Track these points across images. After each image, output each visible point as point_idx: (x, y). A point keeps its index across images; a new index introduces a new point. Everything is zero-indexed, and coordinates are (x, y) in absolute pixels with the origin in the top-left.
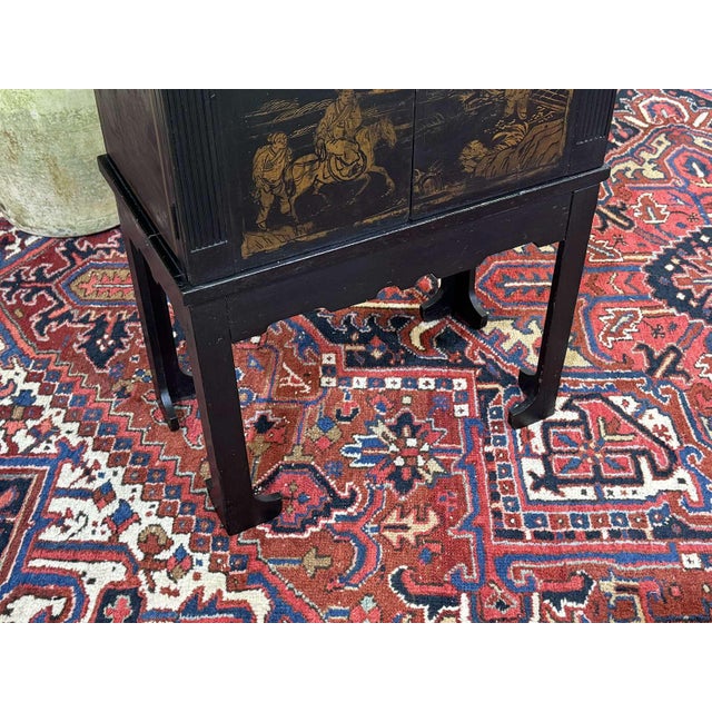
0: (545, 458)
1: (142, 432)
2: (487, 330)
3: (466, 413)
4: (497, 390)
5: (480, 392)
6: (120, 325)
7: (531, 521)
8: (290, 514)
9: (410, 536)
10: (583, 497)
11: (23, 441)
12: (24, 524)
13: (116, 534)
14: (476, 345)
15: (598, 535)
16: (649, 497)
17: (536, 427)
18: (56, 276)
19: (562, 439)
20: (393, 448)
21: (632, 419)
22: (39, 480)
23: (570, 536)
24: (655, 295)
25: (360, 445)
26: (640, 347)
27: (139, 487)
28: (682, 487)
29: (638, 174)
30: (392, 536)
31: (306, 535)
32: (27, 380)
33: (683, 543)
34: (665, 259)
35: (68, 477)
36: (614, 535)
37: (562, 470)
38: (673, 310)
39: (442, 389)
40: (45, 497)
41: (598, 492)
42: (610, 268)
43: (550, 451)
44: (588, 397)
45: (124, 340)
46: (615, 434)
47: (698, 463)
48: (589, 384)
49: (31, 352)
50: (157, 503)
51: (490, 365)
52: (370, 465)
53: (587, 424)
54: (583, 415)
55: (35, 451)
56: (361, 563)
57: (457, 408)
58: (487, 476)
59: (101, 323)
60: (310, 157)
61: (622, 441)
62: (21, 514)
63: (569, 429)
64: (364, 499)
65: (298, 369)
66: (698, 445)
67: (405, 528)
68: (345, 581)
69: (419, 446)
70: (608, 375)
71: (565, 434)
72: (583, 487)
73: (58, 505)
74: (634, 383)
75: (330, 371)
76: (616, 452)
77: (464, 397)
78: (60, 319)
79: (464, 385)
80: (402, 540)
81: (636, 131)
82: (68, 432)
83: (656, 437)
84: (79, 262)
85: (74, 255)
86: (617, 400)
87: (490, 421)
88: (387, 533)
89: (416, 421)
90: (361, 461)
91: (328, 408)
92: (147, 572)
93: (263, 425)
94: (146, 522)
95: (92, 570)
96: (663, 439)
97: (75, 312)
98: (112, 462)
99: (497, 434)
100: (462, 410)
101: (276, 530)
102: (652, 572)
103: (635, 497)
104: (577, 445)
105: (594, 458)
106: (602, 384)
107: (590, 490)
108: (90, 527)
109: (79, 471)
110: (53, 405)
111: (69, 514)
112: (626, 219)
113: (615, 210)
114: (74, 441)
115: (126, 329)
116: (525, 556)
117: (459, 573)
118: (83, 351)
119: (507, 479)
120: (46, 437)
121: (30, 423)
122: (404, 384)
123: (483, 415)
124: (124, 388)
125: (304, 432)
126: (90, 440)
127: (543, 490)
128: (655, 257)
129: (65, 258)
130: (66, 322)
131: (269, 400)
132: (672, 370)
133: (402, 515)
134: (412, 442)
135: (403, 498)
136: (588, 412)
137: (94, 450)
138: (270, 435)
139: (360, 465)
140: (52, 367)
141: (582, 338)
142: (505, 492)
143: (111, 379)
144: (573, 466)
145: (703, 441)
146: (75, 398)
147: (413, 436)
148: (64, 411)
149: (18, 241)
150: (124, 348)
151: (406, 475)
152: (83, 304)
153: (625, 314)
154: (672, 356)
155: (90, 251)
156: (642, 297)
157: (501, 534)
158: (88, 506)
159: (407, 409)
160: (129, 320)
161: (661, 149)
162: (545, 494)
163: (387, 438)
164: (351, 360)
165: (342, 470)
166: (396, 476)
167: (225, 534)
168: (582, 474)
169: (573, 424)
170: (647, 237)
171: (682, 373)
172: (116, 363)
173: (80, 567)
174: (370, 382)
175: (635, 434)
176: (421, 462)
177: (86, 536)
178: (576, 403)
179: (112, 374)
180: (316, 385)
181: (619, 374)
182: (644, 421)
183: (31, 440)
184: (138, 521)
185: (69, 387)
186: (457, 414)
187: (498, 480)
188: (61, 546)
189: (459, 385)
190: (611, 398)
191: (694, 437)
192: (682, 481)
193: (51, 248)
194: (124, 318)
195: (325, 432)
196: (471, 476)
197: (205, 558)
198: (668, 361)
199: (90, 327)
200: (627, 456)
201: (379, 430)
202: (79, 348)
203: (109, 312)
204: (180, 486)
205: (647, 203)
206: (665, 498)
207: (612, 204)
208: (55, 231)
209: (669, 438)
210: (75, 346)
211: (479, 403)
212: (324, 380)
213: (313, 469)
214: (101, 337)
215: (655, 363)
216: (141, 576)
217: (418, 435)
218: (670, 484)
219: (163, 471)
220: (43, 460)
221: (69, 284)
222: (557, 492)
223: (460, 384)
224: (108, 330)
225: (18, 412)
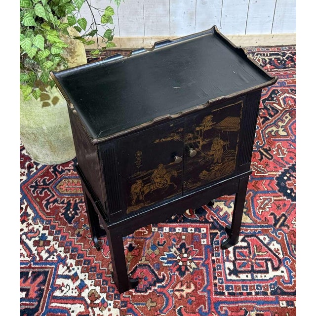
0: (234, 262)
1: (87, 251)
2: (214, 206)
3: (205, 243)
4: (217, 233)
5: (211, 234)
6: (76, 204)
7: (227, 288)
8: (142, 285)
9: (184, 294)
10: (247, 278)
12: (48, 289)
13: (80, 293)
14: (210, 213)
15: (251, 294)
16: (270, 278)
17: (231, 249)
18: (50, 183)
19: (241, 254)
20: (178, 258)
21: (267, 246)
22: (52, 271)
23: (241, 294)
24: (279, 191)
25: (166, 257)
26: (272, 214)
27: (87, 274)
28: (282, 274)
29: (277, 134)
30: (178, 294)
31: (147, 294)
32: (43, 229)
33: (281, 297)
34: (284, 174)
35: (62, 270)
36: (257, 294)
37: (240, 267)
38: (285, 198)
39: (197, 233)
41: (252, 276)
42: (263, 178)
43: (236, 259)
44: (251, 236)
45: (78, 211)
46: (260, 252)
47: (289, 264)
48: (252, 230)
49: (43, 217)
50: (94, 281)
51: (215, 222)
52: (170, 265)
53: (250, 248)
54: (249, 244)
55: (49, 259)
56: (167, 305)
57: (202, 240)
58: (212, 269)
59: (69, 204)
60: (149, 184)
61: (262, 255)
62: (46, 285)
63: (243, 250)
64: (168, 279)
66: (290, 257)
67: (182, 291)
68: (161, 312)
69: (188, 257)
70: (259, 226)
71: (242, 252)
72: (247, 274)
73: (59, 282)
74: (268, 230)
75: (155, 225)
76: (260, 260)
77: (205, 236)
78: (54, 202)
79: (205, 231)
80: (181, 296)
81: (277, 111)
82: (60, 251)
83: (274, 253)
84: (59, 176)
85: (57, 173)
87: (214, 246)
88: (176, 293)
89: (187, 246)
90: (167, 263)
91: (155, 240)
92: (92, 308)
93: (131, 248)
94: (91, 288)
95: (72, 307)
96: (277, 254)
97: (59, 199)
98: (77, 264)
99: (216, 252)
100: (204, 242)
101: (137, 291)
102: (269, 308)
103: (265, 278)
104: (246, 257)
105: (252, 262)
106: (256, 230)
107: (249, 275)
108: (71, 291)
109: (65, 268)
110: (54, 240)
111: (63, 285)
112: (270, 155)
113: (266, 151)
114: (63, 255)
115: (79, 207)
116: (225, 302)
117: (201, 308)
118: (63, 216)
119: (219, 271)
120: (52, 254)
121: (46, 248)
122: (183, 230)
123: (212, 244)
124: (79, 232)
125: (146, 251)
126: (68, 255)
127: (232, 275)
128: (280, 173)
129: (53, 174)
130: (56, 204)
131: (133, 237)
132: (283, 225)
133: (182, 286)
134: (185, 255)
135: (182, 279)
136: (250, 243)
137: (70, 259)
138: (133, 252)
139: (166, 265)
140: (52, 223)
141: (250, 210)
142: (219, 276)
143: (74, 229)
144: (244, 265)
145: (292, 255)
146: (62, 237)
147: (186, 253)
148: (58, 243)
149: (35, 166)
150: (78, 215)
151: (183, 269)
152: (61, 195)
153: (267, 199)
154: (283, 218)
155: (63, 171)
156: (274, 192)
157: (217, 293)
158: (69, 281)
159: (184, 241)
160: (79, 202)
161: (287, 120)
162: (233, 277)
163: (176, 253)
165: (160, 267)
166: (179, 269)
167: (118, 293)
168: (247, 269)
169: (245, 248)
172: (76, 222)
173: (68, 306)
174: (170, 229)
175: (267, 252)
176: (189, 264)
177: (69, 294)
178: (246, 238)
179: (74, 226)
180: (150, 231)
181: (263, 226)
182: (271, 247)
183: (47, 255)
184: (88, 288)
185: (59, 232)
186: (202, 243)
187: (216, 271)
188: (61, 299)
189: (203, 231)
190: (259, 237)
191: (289, 253)
192: (282, 272)
193: (48, 170)
194: (77, 201)
195: (154, 251)
196: (207, 270)
197: (112, 302)
198: (282, 220)
199: (65, 206)
200: (264, 261)
201: (174, 250)
202: (62, 215)
203: (72, 199)
204: (101, 274)
205: (279, 147)
206: (276, 279)
207: (265, 147)
209: (279, 254)
210: (60, 214)
211: (211, 239)
213: (149, 266)
214: (69, 210)
215: (277, 221)
216: (90, 310)
217: (188, 252)
218: (278, 273)
219: (95, 267)
220: (52, 263)
221: (55, 186)
222: (237, 276)
224: (72, 207)
225: (41, 243)
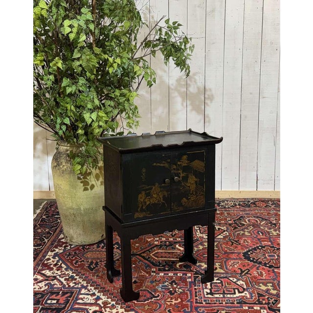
0: (210, 289)
2: (198, 264)
3: (190, 281)
4: (199, 276)
5: (194, 277)
6: (97, 263)
7: (205, 301)
8: (141, 299)
10: (219, 297)
11: (72, 285)
12: (73, 299)
13: (97, 302)
14: (194, 267)
15: (222, 303)
16: (237, 297)
17: (209, 284)
18: (80, 253)
19: (215, 286)
20: (170, 287)
21: (235, 283)
22: (76, 292)
23: (215, 303)
24: (244, 259)
25: (161, 286)
26: (239, 269)
27: (102, 293)
29: (243, 234)
30: (169, 303)
31: (146, 302)
32: (72, 273)
33: (244, 305)
35: (83, 291)
36: (226, 303)
37: (215, 291)
38: (249, 262)
39: (184, 276)
40: (78, 295)
41: (223, 296)
42: (233, 253)
43: (212, 288)
44: (223, 278)
47: (251, 291)
49: (73, 268)
50: (107, 296)
51: (197, 271)
52: (163, 290)
53: (222, 283)
54: (222, 281)
55: (75, 286)
56: (159, 308)
57: (188, 279)
58: (194, 292)
59: (92, 262)
60: (150, 197)
61: (231, 286)
63: (217, 284)
64: (161, 296)
65: (145, 271)
66: (251, 288)
67: (172, 302)
68: (156, 311)
69: (177, 287)
70: (230, 274)
72: (220, 295)
73: (81, 296)
74: (236, 275)
75: (154, 272)
76: (229, 288)
77: (190, 277)
79: (190, 275)
80: (171, 304)
81: (244, 225)
82: (84, 283)
83: (241, 286)
85: (85, 249)
86: (231, 279)
88: (167, 303)
89: (176, 282)
90: (161, 289)
91: (153, 279)
93: (135, 282)
94: (104, 300)
95: (90, 308)
97: (85, 260)
98: (95, 289)
99: (198, 285)
101: (137, 301)
102: (235, 310)
103: (233, 297)
104: (219, 287)
105: (223, 289)
106: (227, 276)
108: (90, 300)
109: (87, 290)
110: (79, 278)
111: (84, 298)
112: (238, 243)
116: (203, 307)
117: (185, 310)
119: (200, 293)
120: (78, 284)
121: (73, 281)
122: (174, 275)
123: (195, 281)
124: (98, 275)
125: (146, 283)
126: (89, 285)
128: (245, 251)
129: (82, 250)
130: (82, 262)
131: (137, 277)
132: (247, 273)
133: (171, 299)
134: (175, 286)
135: (172, 296)
138: (137, 284)
141: (223, 267)
142: (199, 295)
144: (217, 291)
145: (253, 287)
148: (82, 279)
151: (173, 292)
152: (87, 259)
153: (236, 262)
154: (247, 270)
155: (89, 248)
157: (196, 303)
158: (89, 297)
159: (174, 280)
161: (251, 229)
162: (209, 296)
163: (168, 285)
164: (160, 270)
165: (156, 291)
166: (170, 292)
167: (124, 302)
168: (220, 292)
169: (219, 283)
170: (243, 247)
171: (250, 274)
172: (96, 270)
173: (87, 307)
174: (164, 274)
175: (235, 285)
176: (177, 289)
177: (89, 302)
178: (220, 279)
180: (150, 274)
181: (233, 274)
182: (238, 283)
183: (74, 284)
184: (102, 299)
185: (83, 275)
186: (188, 281)
187: (197, 293)
188: (82, 303)
190: (229, 278)
191: (251, 286)
192: (246, 294)
195: (152, 284)
196: (190, 293)
197: (119, 306)
199: (89, 263)
200: (232, 289)
201: (166, 284)
203: (94, 260)
204: (113, 293)
205: (245, 240)
206: (241, 297)
207: (235, 240)
208: (80, 243)
209: (244, 286)
211: (194, 279)
212: (152, 274)
213: (148, 291)
214: (92, 265)
215: (243, 272)
216: (103, 309)
217: (177, 284)
218: (243, 294)
219: (108, 290)
220: (77, 288)
221: (83, 255)
222: (213, 295)
223: (189, 275)
224: (94, 263)
225: (70, 279)
